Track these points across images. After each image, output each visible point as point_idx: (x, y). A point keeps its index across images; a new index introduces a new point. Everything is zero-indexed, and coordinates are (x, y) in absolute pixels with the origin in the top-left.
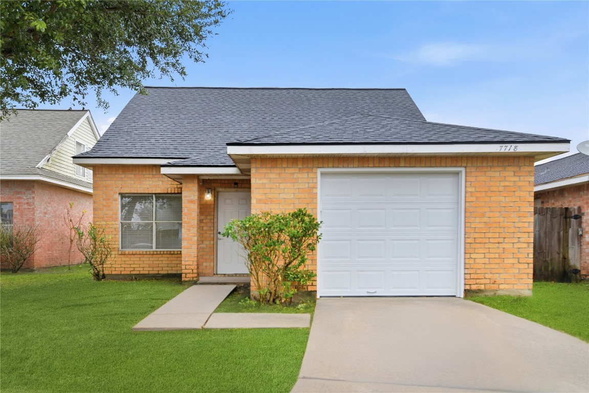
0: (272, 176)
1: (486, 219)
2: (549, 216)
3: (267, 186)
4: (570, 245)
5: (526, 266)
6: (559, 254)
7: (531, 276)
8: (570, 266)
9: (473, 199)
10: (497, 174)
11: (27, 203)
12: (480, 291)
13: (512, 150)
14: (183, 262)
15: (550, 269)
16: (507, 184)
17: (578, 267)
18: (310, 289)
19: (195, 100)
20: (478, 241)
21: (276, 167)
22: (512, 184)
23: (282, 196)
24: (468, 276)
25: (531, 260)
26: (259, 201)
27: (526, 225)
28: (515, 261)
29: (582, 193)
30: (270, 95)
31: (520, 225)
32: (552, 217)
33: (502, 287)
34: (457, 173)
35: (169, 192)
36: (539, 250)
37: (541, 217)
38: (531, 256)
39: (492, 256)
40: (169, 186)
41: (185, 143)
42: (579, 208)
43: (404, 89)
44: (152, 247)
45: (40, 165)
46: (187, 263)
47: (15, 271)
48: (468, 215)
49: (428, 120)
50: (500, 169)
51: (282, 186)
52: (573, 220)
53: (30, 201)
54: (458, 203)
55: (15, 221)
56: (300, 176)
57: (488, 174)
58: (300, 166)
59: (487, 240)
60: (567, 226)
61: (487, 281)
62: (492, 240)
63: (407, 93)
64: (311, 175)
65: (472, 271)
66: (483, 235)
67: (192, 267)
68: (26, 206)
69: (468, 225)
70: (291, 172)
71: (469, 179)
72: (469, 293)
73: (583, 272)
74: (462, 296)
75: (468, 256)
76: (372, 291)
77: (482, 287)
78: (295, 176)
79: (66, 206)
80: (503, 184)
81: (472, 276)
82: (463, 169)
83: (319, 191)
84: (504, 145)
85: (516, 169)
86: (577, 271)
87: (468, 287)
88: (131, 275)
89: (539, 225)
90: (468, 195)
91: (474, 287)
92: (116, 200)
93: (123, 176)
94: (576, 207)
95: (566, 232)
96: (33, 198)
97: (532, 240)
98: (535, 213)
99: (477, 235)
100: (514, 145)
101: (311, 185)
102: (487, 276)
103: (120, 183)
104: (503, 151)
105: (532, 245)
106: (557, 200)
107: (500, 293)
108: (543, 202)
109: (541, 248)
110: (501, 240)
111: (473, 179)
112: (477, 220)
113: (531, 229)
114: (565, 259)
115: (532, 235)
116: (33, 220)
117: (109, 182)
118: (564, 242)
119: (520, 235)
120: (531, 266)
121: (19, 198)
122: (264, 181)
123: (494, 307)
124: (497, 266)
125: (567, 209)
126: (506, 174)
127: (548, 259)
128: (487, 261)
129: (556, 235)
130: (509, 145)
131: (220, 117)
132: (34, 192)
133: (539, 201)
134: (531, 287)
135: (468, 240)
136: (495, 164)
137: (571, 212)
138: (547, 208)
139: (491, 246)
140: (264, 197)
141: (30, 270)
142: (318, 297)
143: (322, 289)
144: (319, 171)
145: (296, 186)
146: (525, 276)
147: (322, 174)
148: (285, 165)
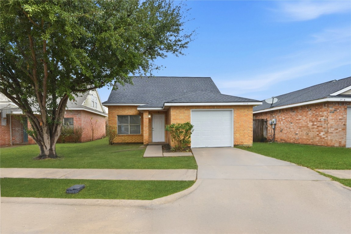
0: (177, 112)
1: (240, 124)
2: (257, 122)
3: (176, 115)
4: (264, 130)
5: (251, 137)
6: (261, 133)
7: (252, 140)
8: (264, 137)
9: (236, 118)
10: (243, 111)
11: (79, 118)
12: (238, 145)
13: (247, 104)
14: (144, 138)
15: (258, 138)
16: (245, 113)
17: (266, 137)
18: (189, 145)
19: (138, 81)
20: (238, 130)
21: (178, 109)
22: (247, 114)
23: (180, 118)
24: (235, 141)
25: (252, 136)
26: (173, 119)
27: (251, 125)
28: (248, 136)
29: (267, 114)
30: (164, 79)
31: (249, 125)
32: (259, 122)
33: (244, 144)
34: (231, 110)
35: (134, 114)
36: (255, 132)
37: (255, 122)
38: (252, 134)
39: (241, 135)
40: (134, 113)
41: (139, 98)
42: (266, 119)
43: (210, 78)
44: (128, 134)
45: (83, 104)
46: (145, 138)
47: (76, 142)
48: (234, 120)
49: (222, 93)
50: (243, 109)
51: (180, 115)
52: (265, 123)
53: (80, 117)
54: (231, 119)
55: (74, 124)
56: (186, 112)
57: (240, 111)
58: (186, 109)
59: (240, 130)
60: (263, 124)
61: (240, 142)
62: (241, 130)
63: (211, 79)
64: (189, 111)
65: (236, 139)
66: (239, 129)
67: (147, 140)
68: (78, 119)
69: (235, 126)
70: (183, 110)
71: (235, 112)
72: (235, 146)
73: (268, 139)
74: (233, 147)
75: (235, 135)
76: (207, 146)
77: (239, 144)
78: (184, 112)
79: (89, 119)
80: (244, 114)
81: (236, 141)
82: (233, 109)
83: (191, 116)
84: (244, 103)
85: (248, 109)
86: (266, 139)
87: (235, 144)
88: (121, 143)
89: (254, 124)
90: (235, 117)
91: (236, 144)
92: (116, 117)
93: (118, 109)
94: (265, 119)
95: (263, 127)
96: (81, 116)
97: (252, 130)
98: (253, 121)
99: (237, 129)
100: (247, 103)
101: (189, 114)
102: (240, 140)
103: (117, 111)
104: (244, 104)
105: (252, 131)
106: (260, 116)
107: (244, 145)
108: (256, 117)
109: (255, 131)
110: (244, 130)
111: (236, 112)
112: (237, 124)
113: (252, 127)
114: (262, 135)
115: (252, 128)
116: (81, 124)
117: (113, 111)
118: (262, 130)
119: (249, 128)
120: (252, 137)
121: (76, 116)
122: (175, 113)
123: (242, 149)
124: (243, 138)
125: (263, 119)
126: (245, 110)
127: (258, 135)
128: (240, 136)
129: (260, 128)
130: (246, 103)
131: (148, 88)
132: (81, 114)
133: (255, 116)
134: (252, 143)
135: (235, 130)
136: (242, 108)
137: (264, 120)
138: (257, 119)
139: (241, 132)
140: (175, 118)
141: (80, 142)
142: (191, 148)
143: (192, 146)
144: (191, 110)
145: (185, 115)
146: (250, 140)
147: (192, 111)
148: (181, 108)
